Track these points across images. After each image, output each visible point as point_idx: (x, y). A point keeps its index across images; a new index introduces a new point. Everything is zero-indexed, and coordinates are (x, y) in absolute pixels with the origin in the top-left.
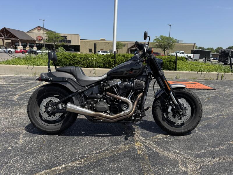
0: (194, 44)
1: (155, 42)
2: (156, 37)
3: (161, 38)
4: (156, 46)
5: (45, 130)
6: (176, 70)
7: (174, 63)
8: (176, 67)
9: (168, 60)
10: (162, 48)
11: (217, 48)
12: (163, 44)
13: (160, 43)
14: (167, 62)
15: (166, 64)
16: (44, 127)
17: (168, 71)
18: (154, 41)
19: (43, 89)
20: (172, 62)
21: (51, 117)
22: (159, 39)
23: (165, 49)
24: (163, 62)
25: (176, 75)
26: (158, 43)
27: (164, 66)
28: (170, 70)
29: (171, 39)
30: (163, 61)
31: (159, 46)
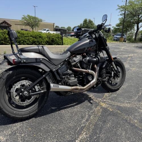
0: (54, 23)
1: (24, 20)
2: (24, 16)
3: (28, 17)
4: (25, 24)
5: (21, 116)
6: (62, 45)
7: (61, 39)
8: (62, 42)
9: (57, 37)
10: (30, 26)
11: (68, 28)
12: (31, 22)
13: (28, 22)
14: (56, 39)
15: (56, 40)
16: (19, 114)
17: (58, 46)
18: (22, 19)
19: (12, 73)
20: (60, 38)
21: (26, 102)
22: (27, 18)
23: (33, 26)
24: (53, 39)
25: (64, 48)
26: (26, 21)
27: (54, 42)
28: (59, 45)
29: (37, 18)
30: (54, 37)
31: (27, 24)
